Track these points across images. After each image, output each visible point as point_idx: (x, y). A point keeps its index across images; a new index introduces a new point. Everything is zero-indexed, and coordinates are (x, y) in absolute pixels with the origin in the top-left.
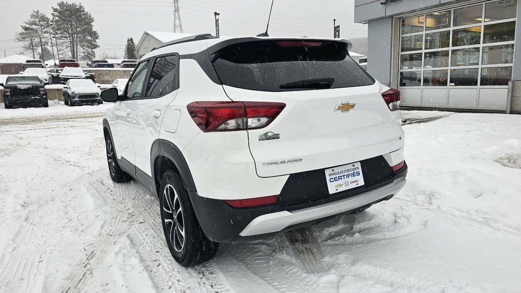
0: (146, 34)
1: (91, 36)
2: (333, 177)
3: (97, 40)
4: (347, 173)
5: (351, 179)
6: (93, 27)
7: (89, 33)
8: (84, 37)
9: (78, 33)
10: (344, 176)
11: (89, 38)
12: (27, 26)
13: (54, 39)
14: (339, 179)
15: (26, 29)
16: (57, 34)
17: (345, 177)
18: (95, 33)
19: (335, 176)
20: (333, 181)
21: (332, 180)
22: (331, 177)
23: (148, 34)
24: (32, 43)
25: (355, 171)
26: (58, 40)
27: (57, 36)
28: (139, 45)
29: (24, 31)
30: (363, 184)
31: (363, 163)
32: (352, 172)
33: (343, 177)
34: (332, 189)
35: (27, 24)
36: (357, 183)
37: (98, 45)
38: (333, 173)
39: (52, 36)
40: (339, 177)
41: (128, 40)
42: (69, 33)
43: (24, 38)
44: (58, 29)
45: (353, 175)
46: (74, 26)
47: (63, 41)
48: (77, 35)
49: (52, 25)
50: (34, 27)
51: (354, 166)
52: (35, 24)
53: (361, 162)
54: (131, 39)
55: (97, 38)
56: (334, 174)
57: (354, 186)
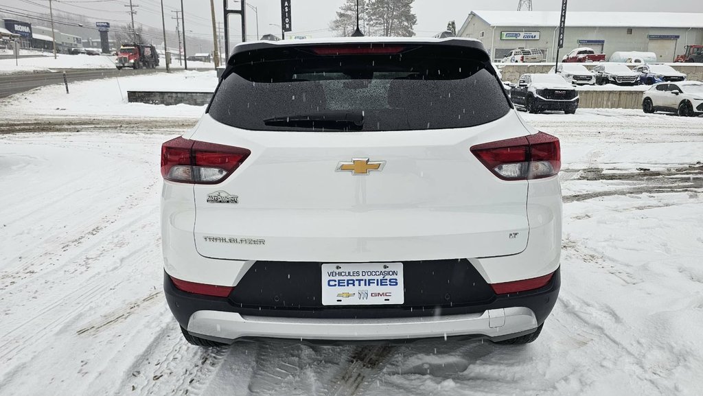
0: (473, 15)
1: (407, 20)
2: (337, 278)
3: (413, 27)
4: (367, 278)
5: (374, 288)
6: (411, 9)
7: (405, 16)
8: (401, 23)
9: (393, 18)
10: (360, 280)
11: (406, 23)
12: (342, 12)
13: (367, 27)
14: (348, 284)
15: (341, 15)
16: (372, 20)
17: (362, 283)
18: (413, 17)
19: (341, 278)
20: (335, 285)
21: (332, 283)
22: (331, 278)
23: (474, 15)
24: (345, 33)
25: (388, 277)
26: (371, 28)
27: (372, 23)
28: (462, 31)
29: (338, 18)
30: (402, 302)
31: (408, 266)
32: (381, 277)
33: (357, 283)
34: (329, 297)
35: (342, 9)
36: (387, 298)
37: (415, 32)
38: (337, 271)
39: (366, 23)
40: (348, 281)
41: (449, 24)
42: (383, 18)
43: (337, 26)
44: (374, 14)
45: (382, 283)
46: (391, 8)
47: (377, 28)
48: (392, 20)
49: (367, 9)
50: (349, 13)
51: (385, 267)
52: (351, 10)
53: (404, 263)
54: (453, 23)
55: (414, 23)
56: (340, 274)
57: (380, 301)
